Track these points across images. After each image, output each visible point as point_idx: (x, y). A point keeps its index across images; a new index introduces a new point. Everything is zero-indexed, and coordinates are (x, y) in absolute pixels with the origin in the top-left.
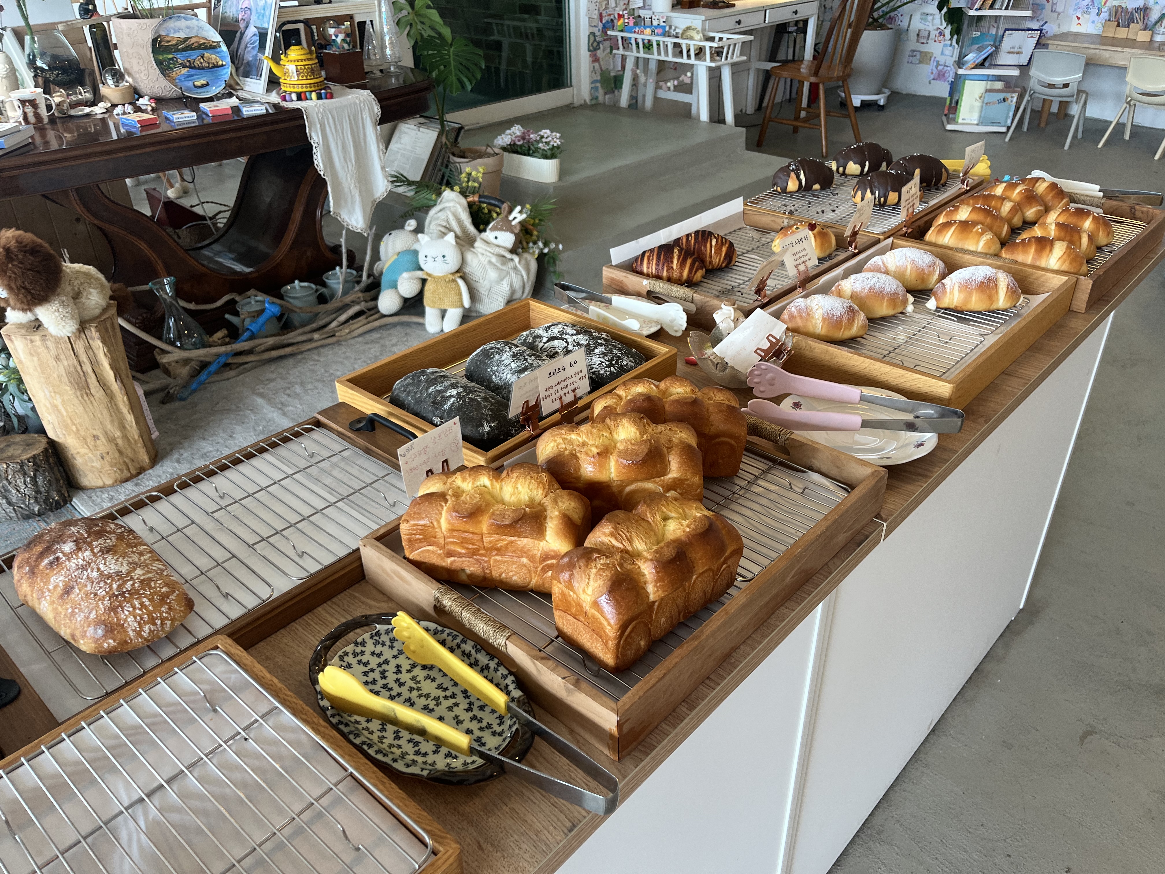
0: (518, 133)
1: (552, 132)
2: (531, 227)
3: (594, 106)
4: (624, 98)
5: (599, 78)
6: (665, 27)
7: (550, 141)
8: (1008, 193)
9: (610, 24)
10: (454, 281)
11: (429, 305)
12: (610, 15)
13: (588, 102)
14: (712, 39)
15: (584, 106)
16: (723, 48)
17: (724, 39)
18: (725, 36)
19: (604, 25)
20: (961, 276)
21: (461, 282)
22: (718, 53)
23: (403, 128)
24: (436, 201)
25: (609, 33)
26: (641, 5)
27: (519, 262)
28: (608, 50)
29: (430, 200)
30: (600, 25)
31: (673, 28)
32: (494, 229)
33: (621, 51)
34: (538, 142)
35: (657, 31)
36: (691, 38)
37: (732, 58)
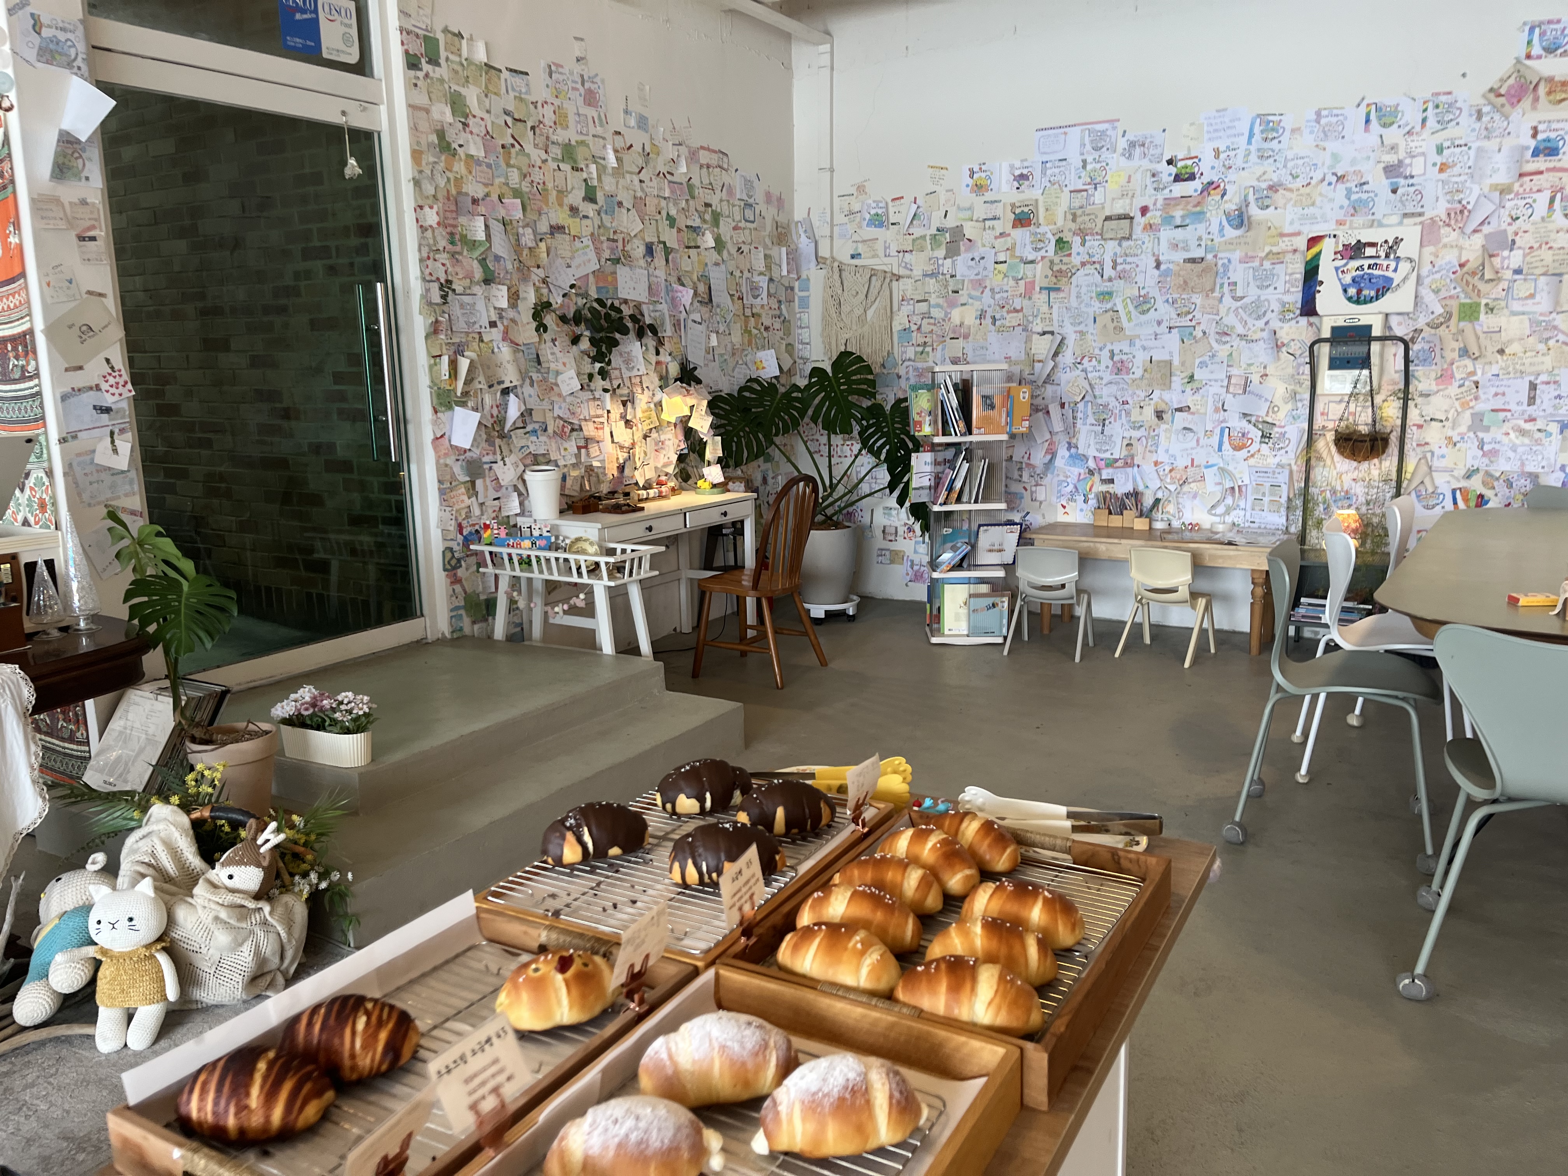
0: (307, 699)
1: (356, 693)
2: (302, 849)
3: (458, 640)
4: (500, 627)
5: (463, 603)
6: (549, 538)
7: (352, 709)
8: (916, 850)
9: (475, 537)
10: (152, 957)
11: (103, 1002)
12: (474, 525)
13: (448, 636)
14: (611, 552)
15: (441, 642)
16: (625, 562)
17: (629, 551)
18: (629, 547)
19: (465, 537)
20: (803, 1084)
21: (163, 960)
22: (619, 568)
23: (133, 697)
24: (140, 821)
25: (472, 547)
26: (518, 511)
27: (271, 913)
28: (475, 567)
29: (132, 819)
30: (460, 538)
31: (561, 538)
32: (230, 862)
33: (490, 570)
34: (334, 710)
35: (541, 543)
36: (583, 552)
37: (639, 573)
